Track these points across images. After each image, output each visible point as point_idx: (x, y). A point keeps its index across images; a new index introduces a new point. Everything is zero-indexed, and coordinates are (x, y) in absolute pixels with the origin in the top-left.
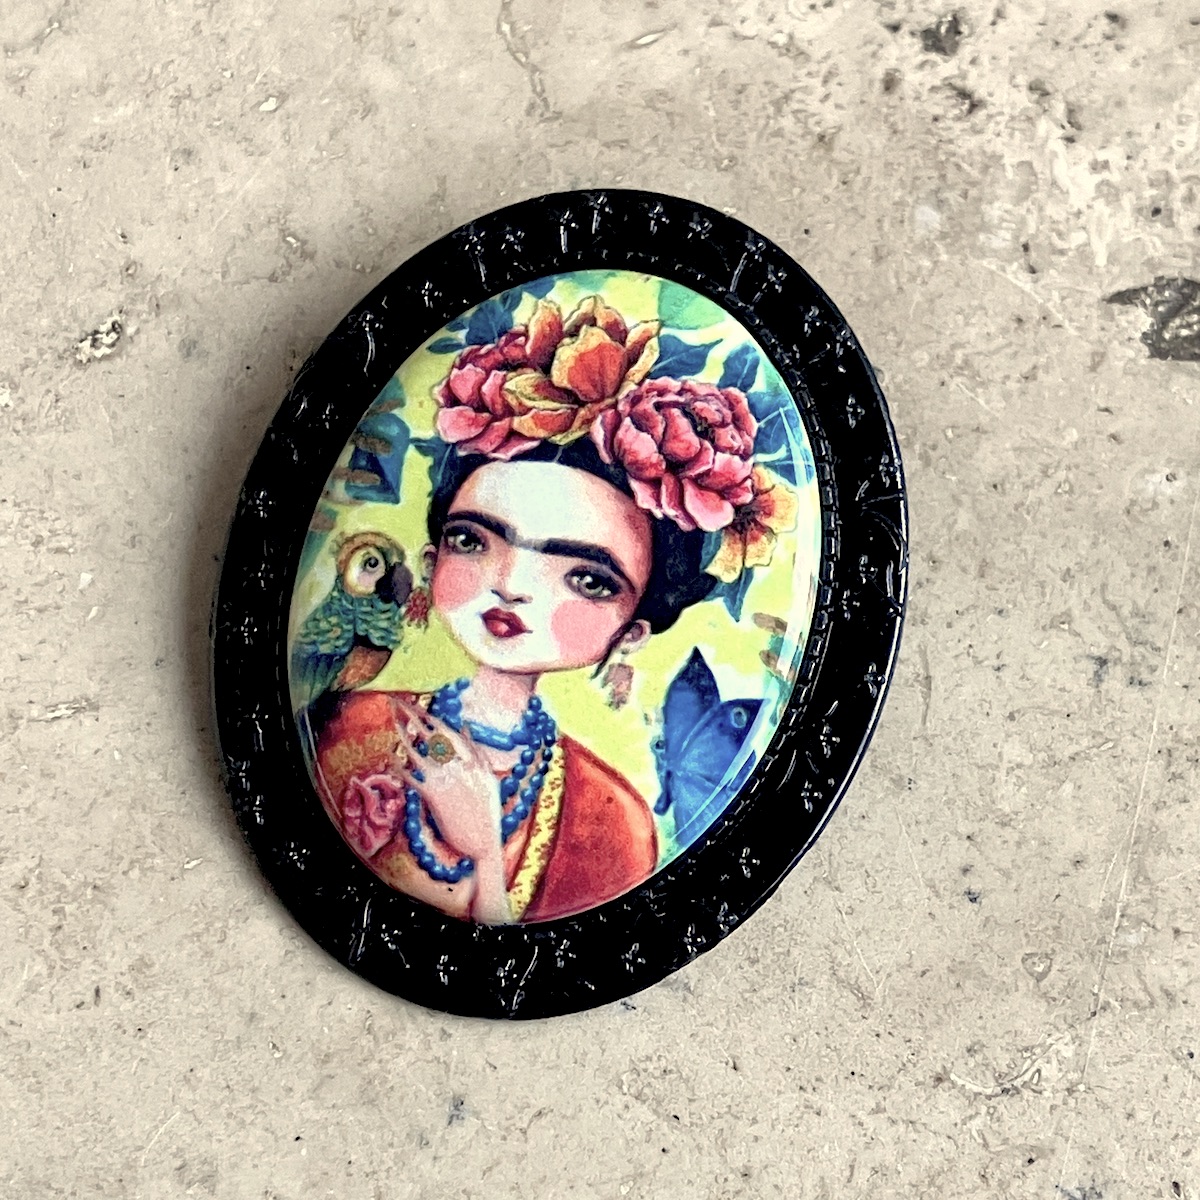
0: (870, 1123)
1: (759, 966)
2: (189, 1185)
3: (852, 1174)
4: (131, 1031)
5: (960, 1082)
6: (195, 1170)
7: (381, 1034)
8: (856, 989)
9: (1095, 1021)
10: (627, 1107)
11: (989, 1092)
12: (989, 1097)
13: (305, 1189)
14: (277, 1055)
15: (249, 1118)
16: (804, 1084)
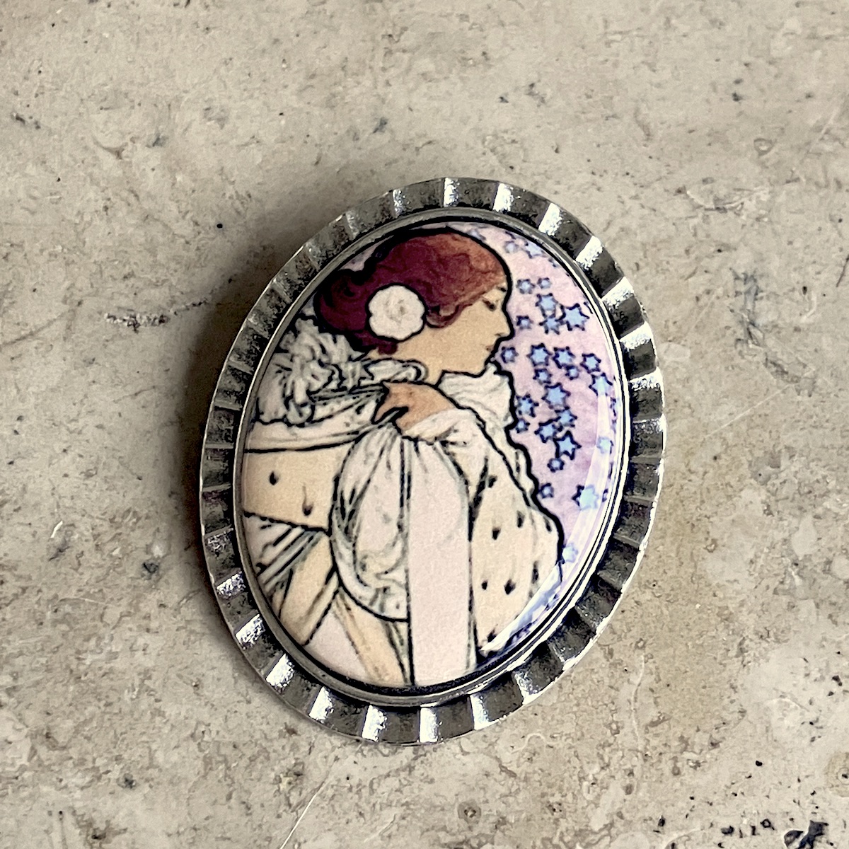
0: (629, 203)
1: (591, 100)
2: (210, 119)
3: (608, 227)
4: (202, 27)
5: (692, 196)
6: (215, 113)
7: (350, 72)
8: (645, 128)
9: (788, 186)
10: (484, 154)
11: (707, 206)
12: (706, 210)
13: (277, 142)
14: (284, 66)
15: (256, 94)
16: (595, 171)
